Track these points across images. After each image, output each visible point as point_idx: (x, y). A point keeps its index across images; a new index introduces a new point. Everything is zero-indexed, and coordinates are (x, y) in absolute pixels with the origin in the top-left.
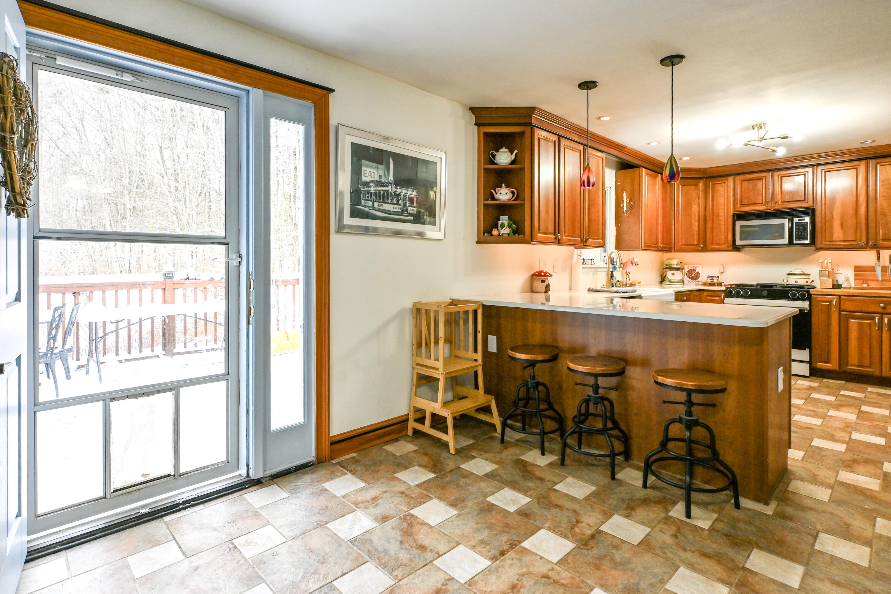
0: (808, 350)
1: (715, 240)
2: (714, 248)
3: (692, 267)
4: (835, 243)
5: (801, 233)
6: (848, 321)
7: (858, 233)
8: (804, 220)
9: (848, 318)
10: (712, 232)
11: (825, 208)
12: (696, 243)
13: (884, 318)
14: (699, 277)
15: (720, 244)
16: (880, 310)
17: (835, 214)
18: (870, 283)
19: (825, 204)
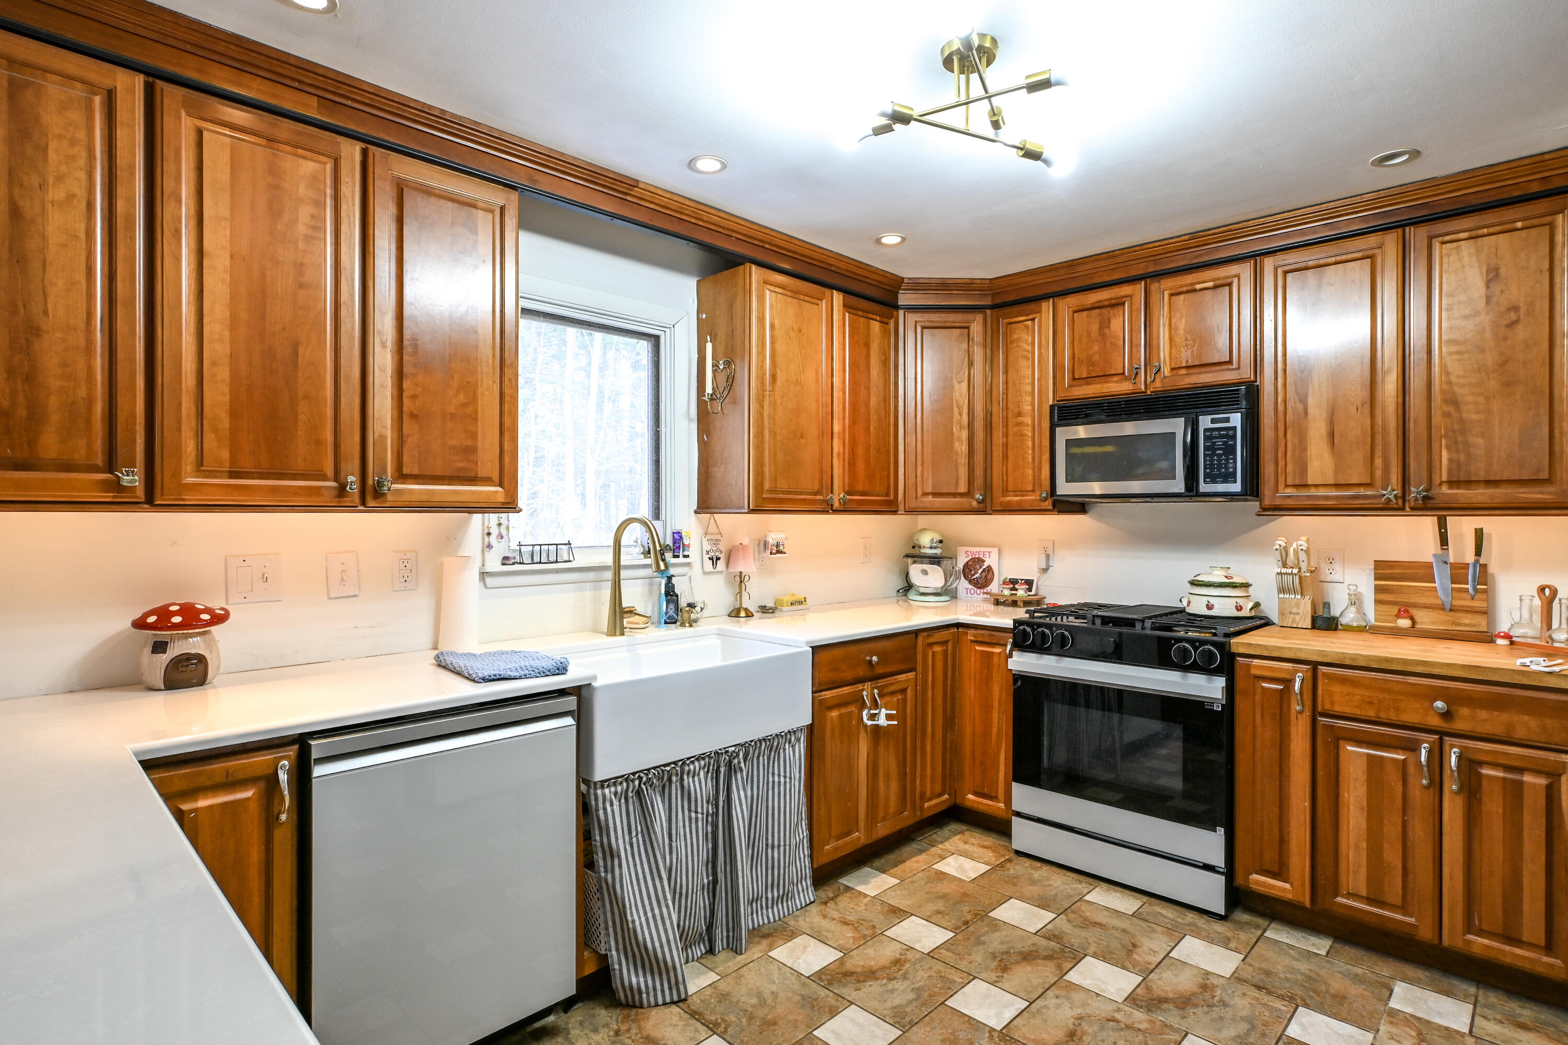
0: (1221, 831)
1: (1010, 479)
2: (1009, 503)
3: (976, 551)
4: (1313, 492)
5: (1220, 460)
6: (1337, 748)
7: (1378, 462)
8: (1227, 420)
9: (1338, 738)
10: (1006, 457)
11: (1285, 385)
12: (963, 488)
13: (1446, 747)
14: (992, 580)
15: (1023, 492)
16: (1435, 721)
17: (1310, 401)
18: (1419, 614)
19: (1285, 371)
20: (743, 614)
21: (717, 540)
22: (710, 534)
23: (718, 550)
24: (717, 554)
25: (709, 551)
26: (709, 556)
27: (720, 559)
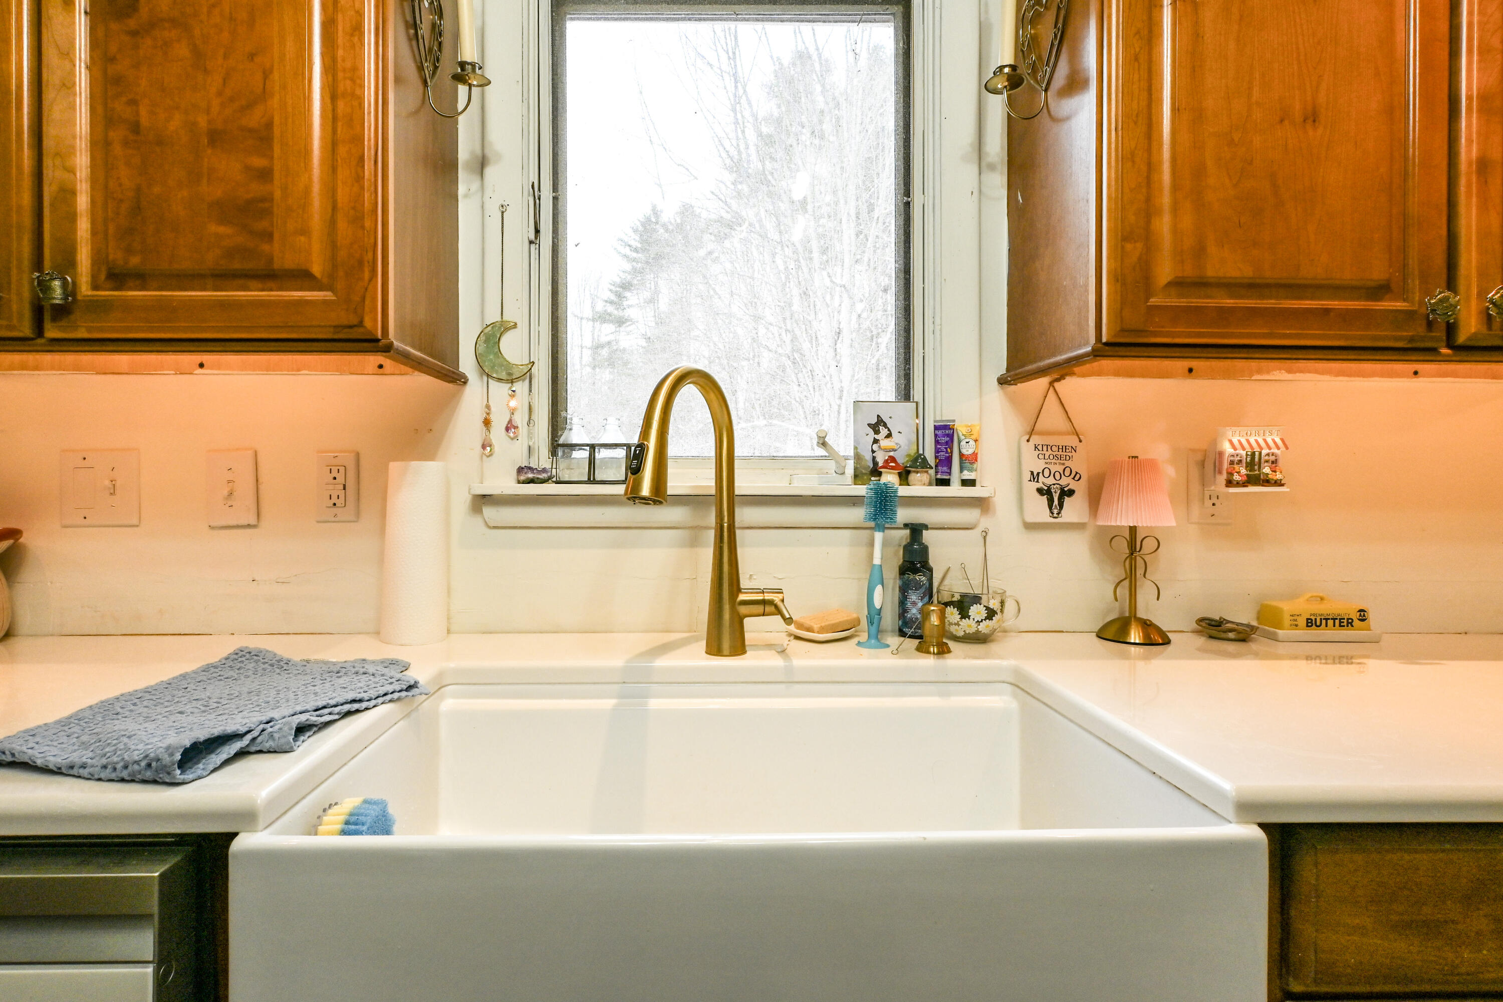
20: (1135, 635)
21: (1064, 448)
22: (1042, 433)
23: (1067, 472)
24: (1064, 481)
25: (1041, 474)
26: (1040, 485)
27: (1071, 493)
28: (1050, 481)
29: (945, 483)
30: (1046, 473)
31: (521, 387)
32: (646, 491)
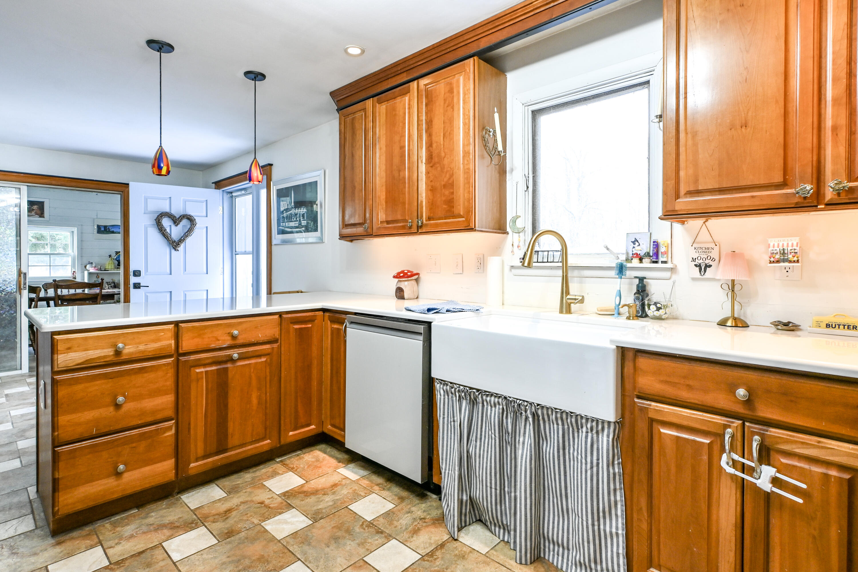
21: (708, 249)
22: (698, 243)
23: (709, 258)
24: (707, 262)
25: (697, 259)
26: (696, 263)
27: (710, 266)
28: (701, 261)
29: (656, 262)
30: (699, 258)
31: (522, 234)
32: (526, 264)
